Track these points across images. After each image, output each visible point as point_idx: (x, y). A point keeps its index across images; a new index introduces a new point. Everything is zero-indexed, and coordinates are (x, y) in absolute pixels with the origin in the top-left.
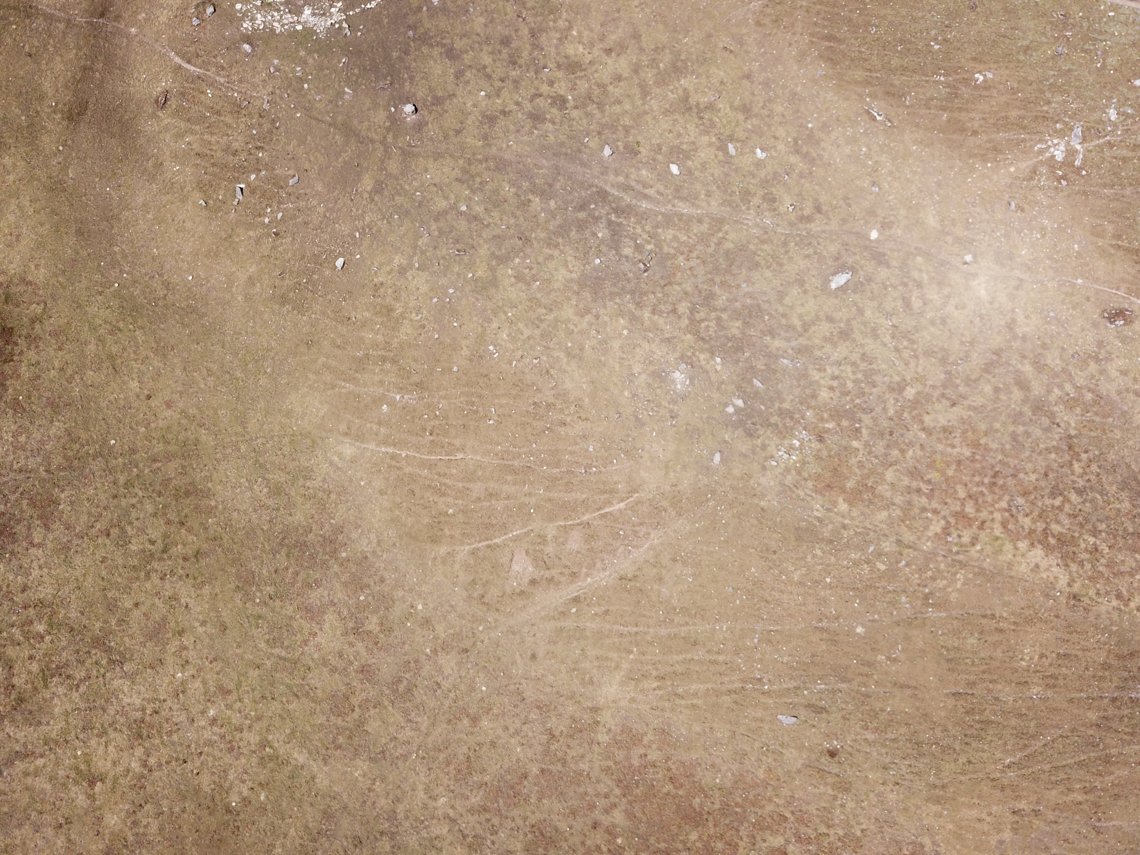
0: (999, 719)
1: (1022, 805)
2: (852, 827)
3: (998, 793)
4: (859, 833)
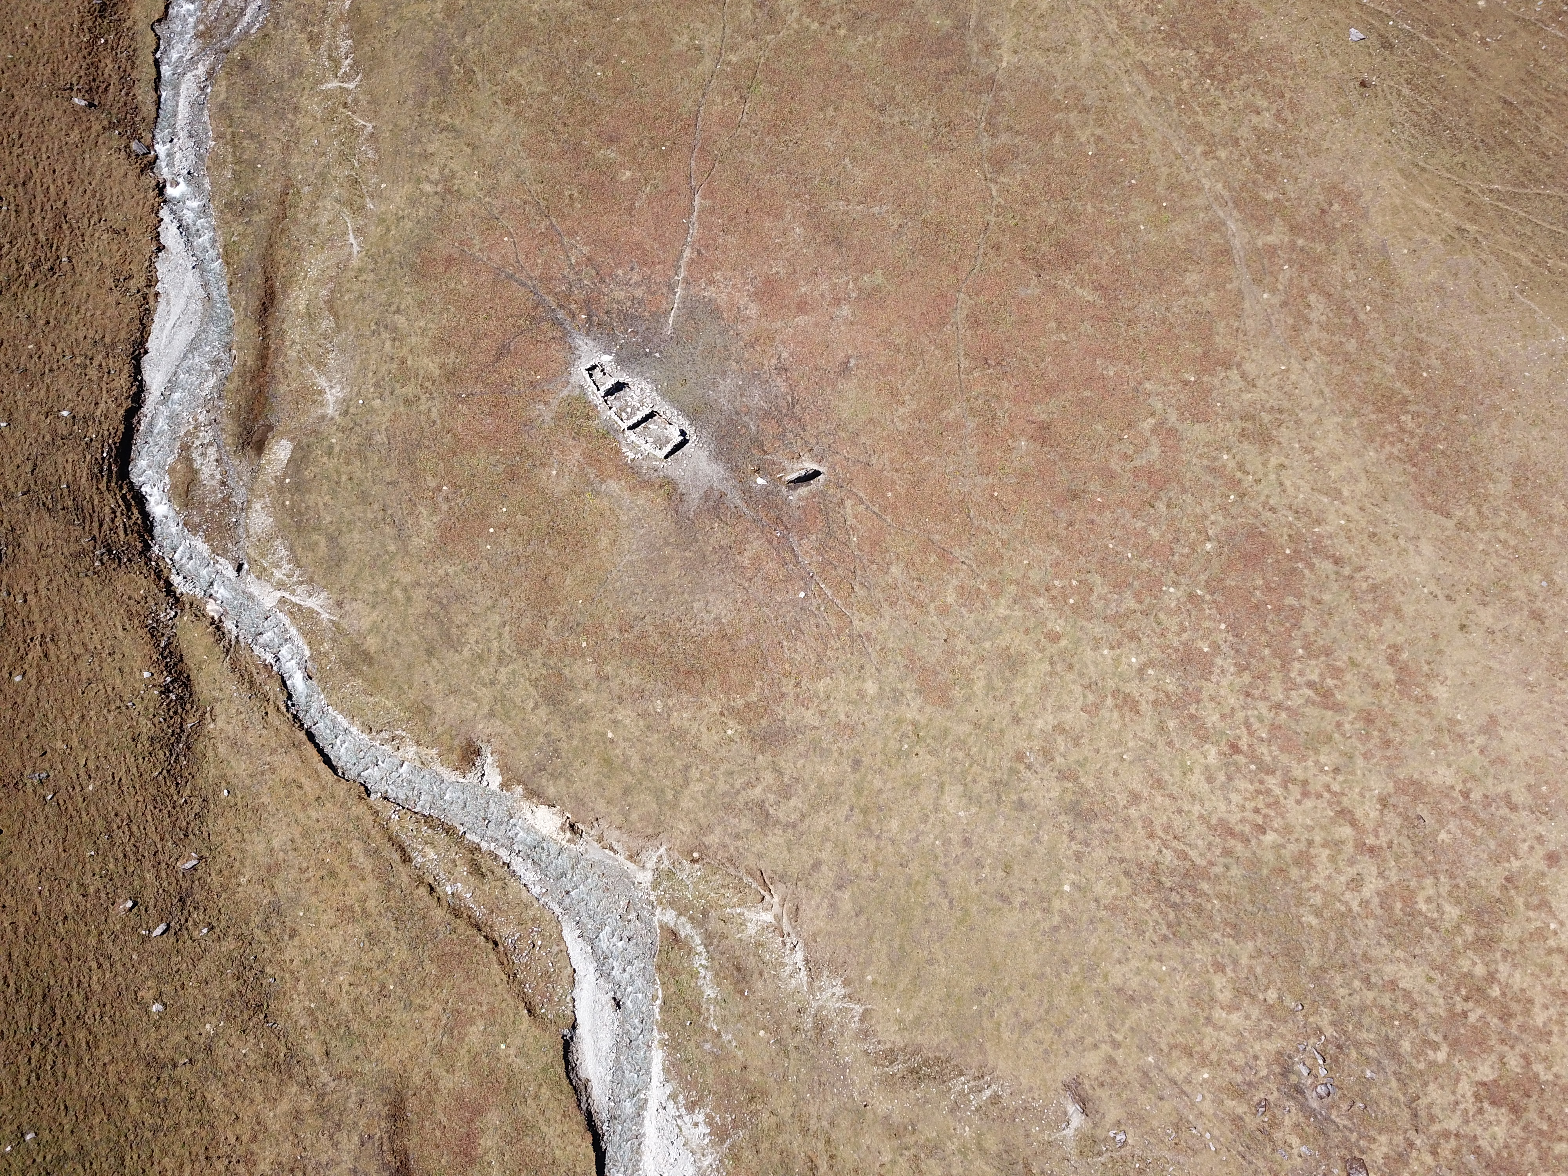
0: (1523, 146)
1: (1472, 229)
2: (1324, 139)
4: (1324, 147)
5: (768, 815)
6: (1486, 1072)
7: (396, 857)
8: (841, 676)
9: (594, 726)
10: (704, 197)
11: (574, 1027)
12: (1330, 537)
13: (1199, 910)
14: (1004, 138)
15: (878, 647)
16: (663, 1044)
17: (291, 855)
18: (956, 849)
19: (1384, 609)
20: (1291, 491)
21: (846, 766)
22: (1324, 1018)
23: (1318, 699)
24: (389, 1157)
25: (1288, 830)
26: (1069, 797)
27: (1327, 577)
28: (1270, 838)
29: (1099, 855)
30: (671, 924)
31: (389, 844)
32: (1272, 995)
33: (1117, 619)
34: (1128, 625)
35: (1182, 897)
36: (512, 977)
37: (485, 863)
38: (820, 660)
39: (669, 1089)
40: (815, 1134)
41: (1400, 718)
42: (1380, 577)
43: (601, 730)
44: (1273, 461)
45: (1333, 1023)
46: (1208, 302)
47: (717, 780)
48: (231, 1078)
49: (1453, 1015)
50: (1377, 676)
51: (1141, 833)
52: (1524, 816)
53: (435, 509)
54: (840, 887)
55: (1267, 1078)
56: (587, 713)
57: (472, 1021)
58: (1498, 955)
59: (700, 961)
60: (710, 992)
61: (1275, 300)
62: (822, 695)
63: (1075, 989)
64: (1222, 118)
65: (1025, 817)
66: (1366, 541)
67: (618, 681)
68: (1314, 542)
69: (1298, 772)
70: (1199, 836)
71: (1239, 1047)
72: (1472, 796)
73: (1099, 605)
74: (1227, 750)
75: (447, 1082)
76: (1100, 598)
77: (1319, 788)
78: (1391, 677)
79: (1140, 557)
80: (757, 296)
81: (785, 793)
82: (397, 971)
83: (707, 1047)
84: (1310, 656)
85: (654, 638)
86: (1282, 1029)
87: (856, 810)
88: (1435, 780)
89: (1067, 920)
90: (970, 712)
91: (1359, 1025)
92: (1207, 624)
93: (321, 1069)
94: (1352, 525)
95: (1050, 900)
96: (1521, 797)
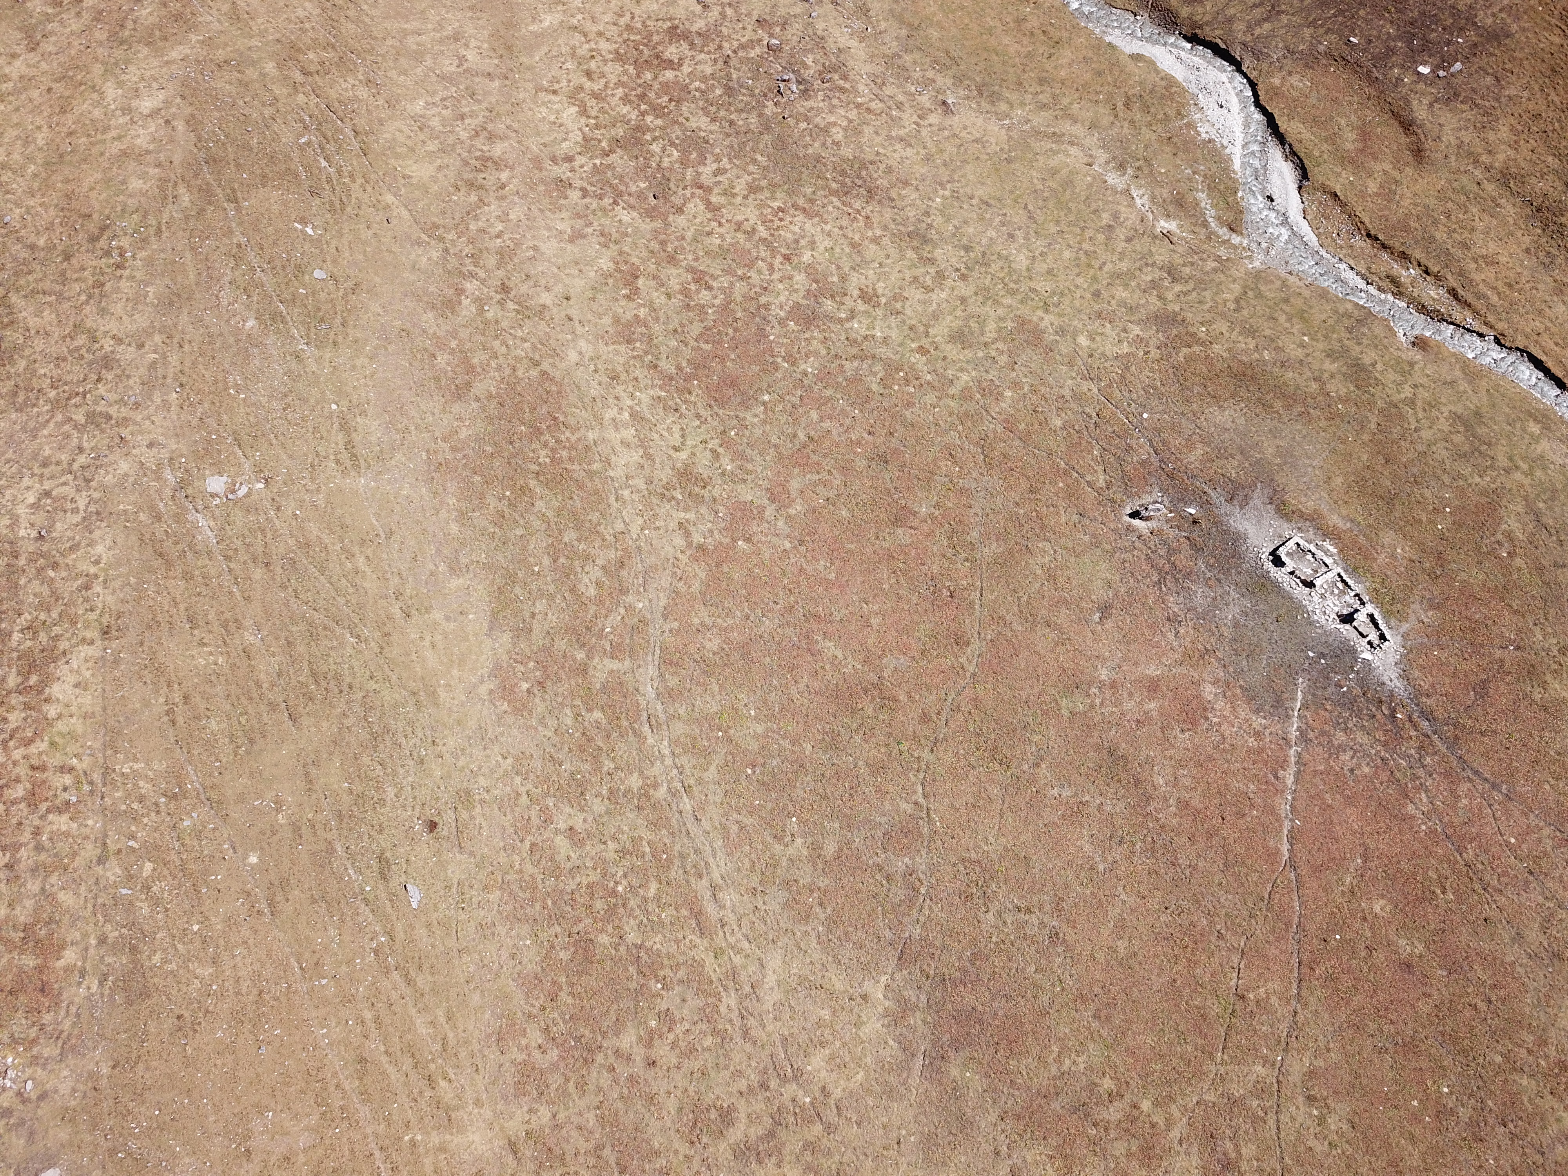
0: (305, 665)
1: (396, 610)
2: (506, 771)
3: (395, 638)
4: (510, 761)
5: (1169, 274)
6: (669, 74)
7: (1461, 292)
8: (1108, 353)
9: (1321, 346)
10: (1277, 852)
11: (1300, 188)
12: (653, 386)
13: (843, 173)
14: (900, 864)
15: (1076, 368)
16: (1234, 172)
17: (1548, 298)
18: (1020, 234)
19: (628, 324)
20: (676, 428)
21: (1105, 294)
22: (770, 108)
23: (707, 278)
24: (1419, 131)
25: (759, 207)
26: (928, 248)
27: (667, 357)
28: (776, 204)
29: (911, 213)
30: (1234, 236)
31: (1469, 301)
32: (803, 125)
33: (862, 357)
34: (854, 351)
35: (853, 182)
36: (1353, 216)
37: (1386, 284)
38: (1127, 368)
39: (1228, 151)
40: (1125, 119)
41: (645, 254)
42: (622, 348)
43: (1314, 343)
44: (683, 455)
45: (765, 106)
46: (701, 616)
47: (1212, 299)
48: (1545, 170)
49: (679, 102)
50: (653, 283)
51: (875, 220)
52: (578, 183)
53: (1509, 535)
54: (1110, 226)
55: (819, 90)
56: (1328, 356)
57: (1377, 195)
58: (633, 122)
59: (1210, 214)
60: (1202, 196)
61: (630, 598)
62: (1125, 343)
63: (941, 151)
64: (620, 830)
65: (965, 241)
66: (624, 376)
67: (1305, 377)
68: (670, 385)
69: (741, 236)
70: (830, 213)
71: (834, 106)
72: (611, 201)
73: (878, 368)
74: (793, 257)
75: (1388, 167)
76: (875, 374)
77: (727, 225)
78: (641, 282)
79: (831, 398)
80: (1205, 709)
81: (1155, 284)
82: (1441, 227)
83: (1202, 168)
84: (704, 306)
85: (1278, 405)
86: (801, 110)
87: (1097, 266)
88: (635, 214)
89: (942, 185)
90: (1000, 312)
91: (747, 104)
92: (785, 341)
93: (1480, 176)
94: (631, 389)
95: (952, 196)
96: (574, 195)
